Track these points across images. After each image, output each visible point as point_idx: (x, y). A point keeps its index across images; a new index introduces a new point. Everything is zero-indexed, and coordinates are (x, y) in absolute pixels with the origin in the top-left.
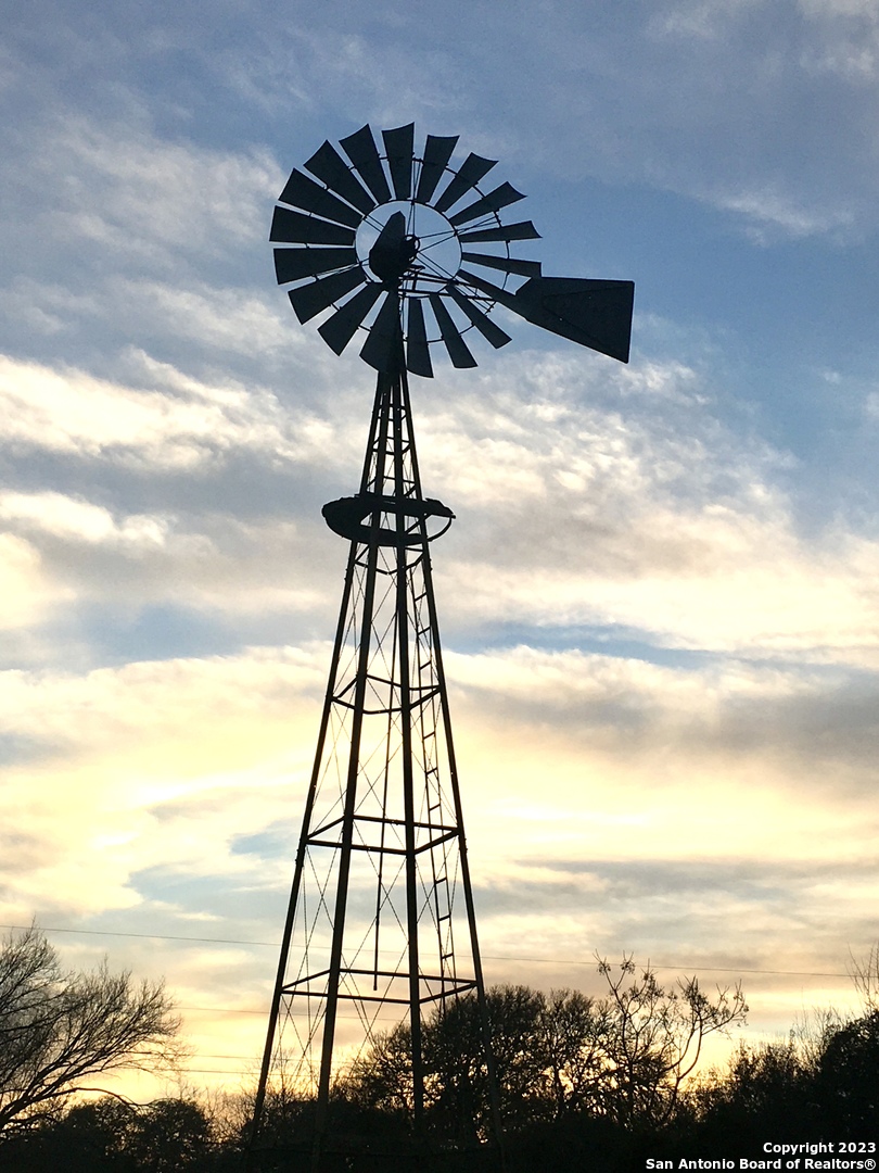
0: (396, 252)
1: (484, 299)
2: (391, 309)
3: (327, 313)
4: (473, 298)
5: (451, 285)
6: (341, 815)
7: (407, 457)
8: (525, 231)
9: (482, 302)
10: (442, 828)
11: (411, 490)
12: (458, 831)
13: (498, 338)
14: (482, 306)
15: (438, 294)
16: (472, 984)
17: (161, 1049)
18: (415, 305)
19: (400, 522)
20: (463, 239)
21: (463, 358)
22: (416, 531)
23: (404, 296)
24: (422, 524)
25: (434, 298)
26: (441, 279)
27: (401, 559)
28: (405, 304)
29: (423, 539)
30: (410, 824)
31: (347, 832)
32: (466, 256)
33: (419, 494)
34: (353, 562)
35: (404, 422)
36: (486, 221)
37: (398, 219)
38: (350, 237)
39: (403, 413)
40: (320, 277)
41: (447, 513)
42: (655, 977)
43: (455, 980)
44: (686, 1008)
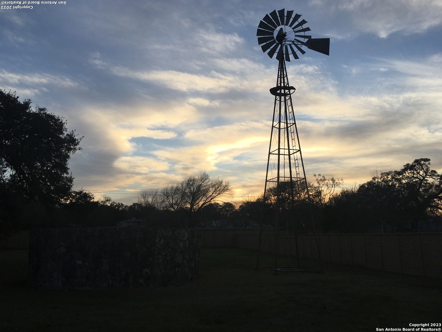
0: (282, 36)
1: (300, 44)
2: (281, 48)
3: (269, 50)
4: (298, 44)
5: (293, 42)
6: (278, 148)
7: (285, 78)
8: (308, 29)
9: (300, 45)
10: (296, 150)
11: (287, 85)
12: (300, 150)
13: (303, 52)
14: (299, 46)
15: (291, 44)
16: (304, 179)
17: (229, 193)
18: (286, 47)
19: (284, 91)
20: (295, 32)
21: (296, 57)
22: (288, 93)
23: (284, 45)
24: (289, 91)
25: (290, 45)
26: (291, 41)
27: (285, 99)
28: (284, 47)
29: (290, 94)
30: (289, 149)
31: (279, 152)
32: (296, 36)
33: (288, 85)
34: (276, 100)
35: (285, 71)
36: (300, 28)
37: (281, 29)
38: (273, 34)
39: (284, 69)
40: (267, 43)
41: (294, 89)
42: (325, 177)
43: (300, 178)
44: (331, 182)
